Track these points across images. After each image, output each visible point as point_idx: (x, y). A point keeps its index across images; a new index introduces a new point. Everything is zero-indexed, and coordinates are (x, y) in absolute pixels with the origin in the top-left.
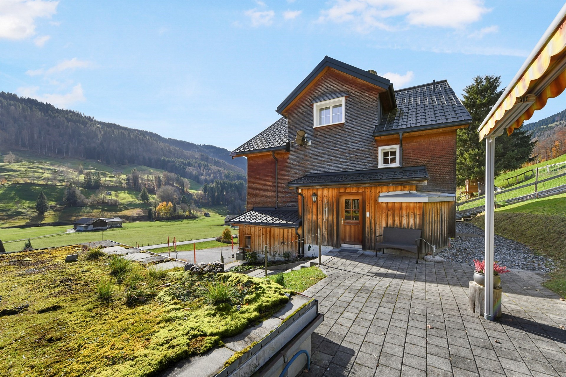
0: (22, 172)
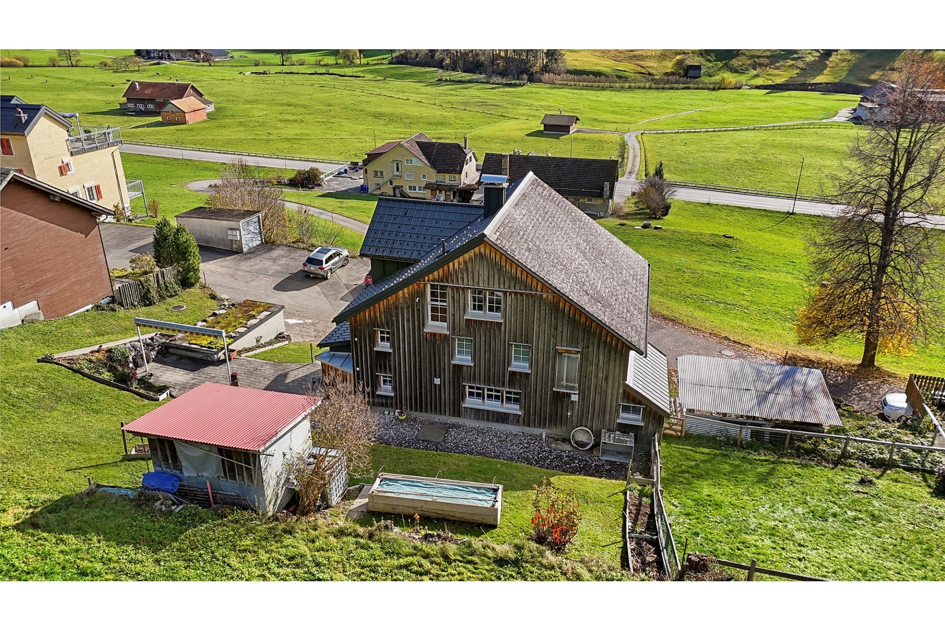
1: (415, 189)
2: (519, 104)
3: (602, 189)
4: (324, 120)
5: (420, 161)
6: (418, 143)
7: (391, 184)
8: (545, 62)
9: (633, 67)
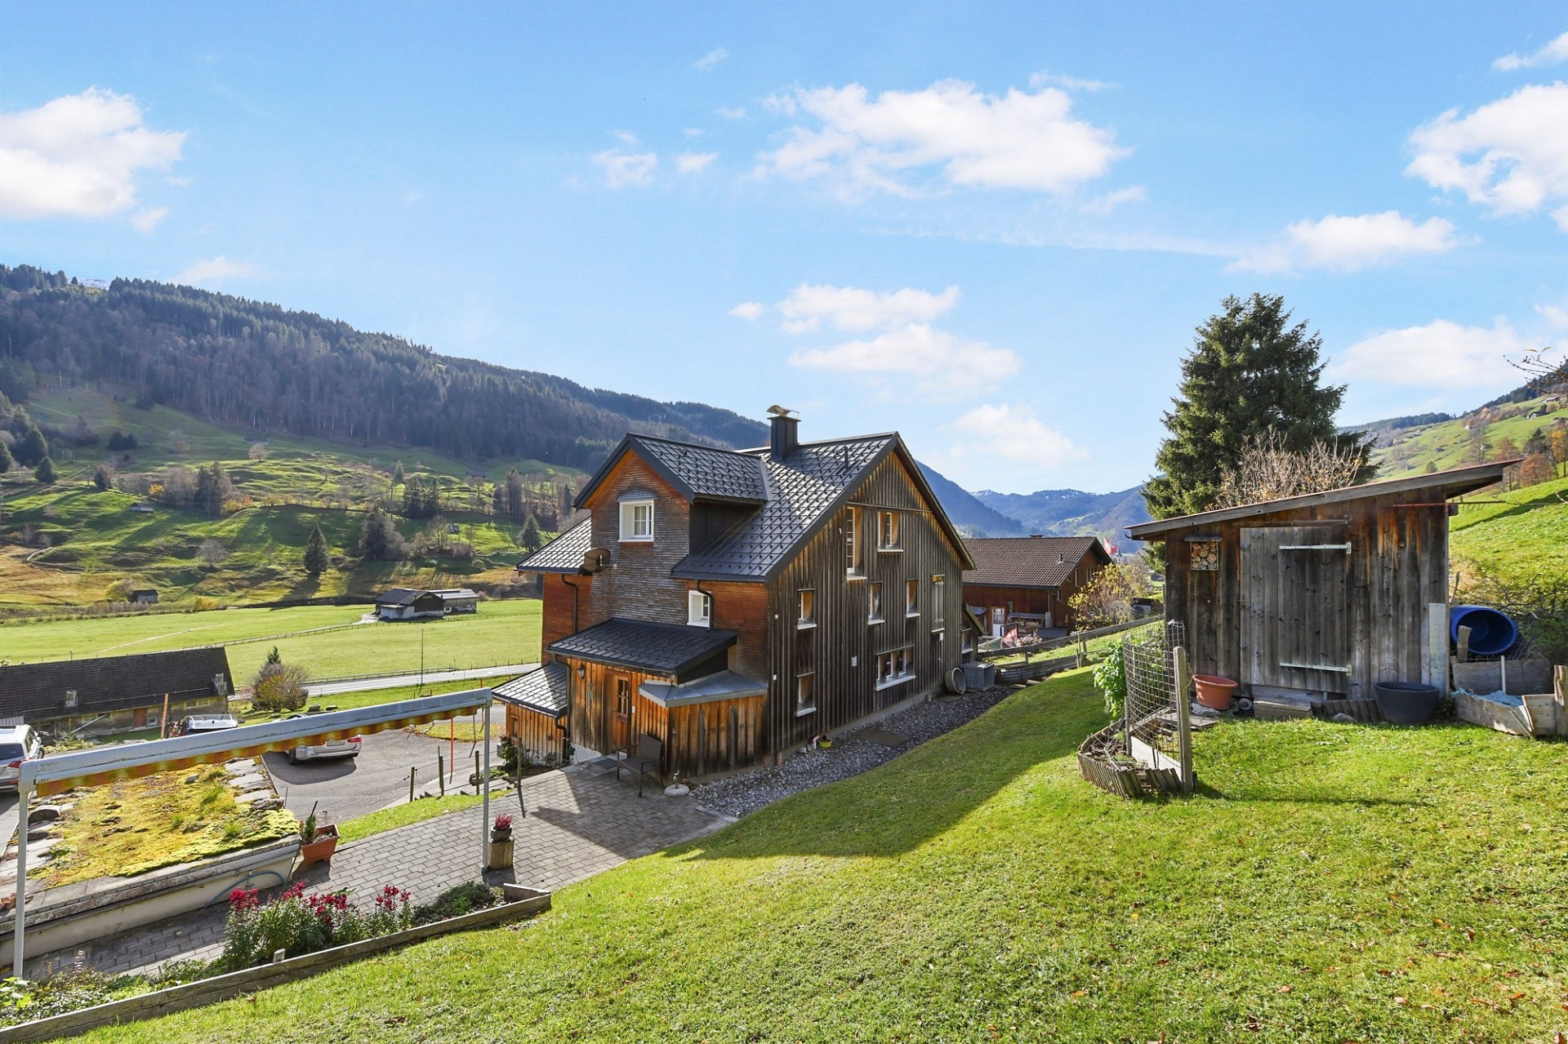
0: (281, 480)
3: (212, 684)
9: (32, 598)
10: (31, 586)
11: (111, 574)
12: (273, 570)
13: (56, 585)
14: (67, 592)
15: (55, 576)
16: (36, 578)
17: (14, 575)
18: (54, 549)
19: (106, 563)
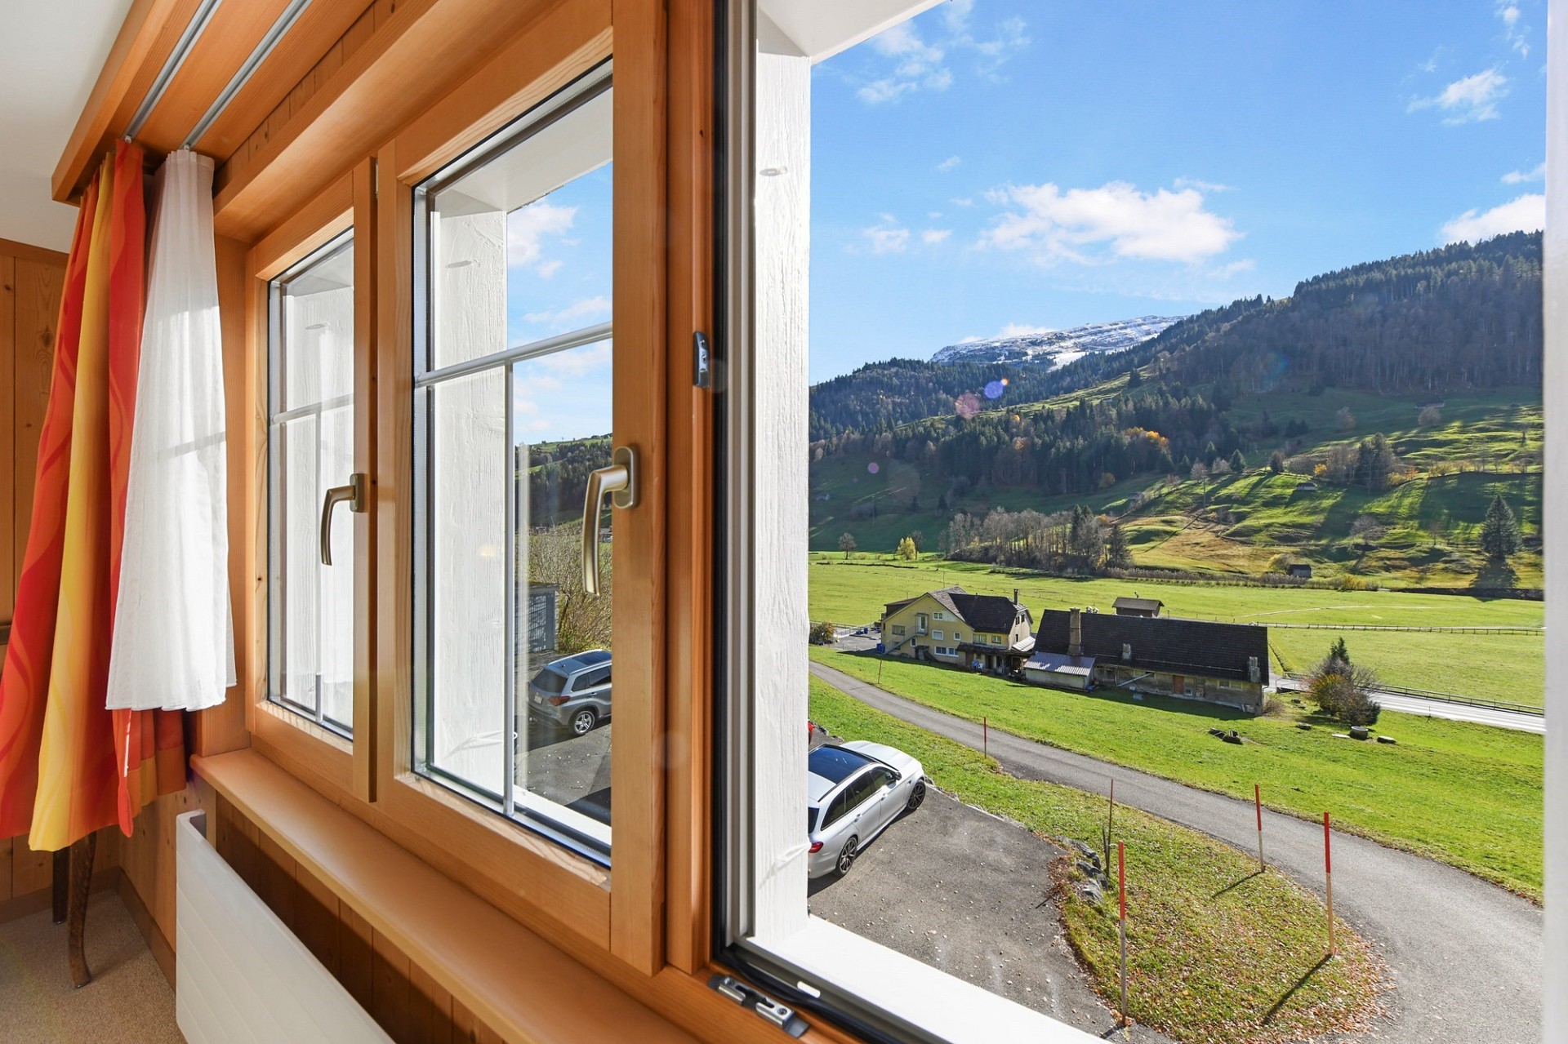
0: (1458, 445)
1: (944, 651)
2: (1082, 593)
3: (1246, 667)
4: (869, 597)
5: (953, 616)
6: (951, 595)
7: (914, 644)
8: (1108, 558)
9: (1217, 565)
10: (1218, 555)
11: (1275, 548)
12: (1439, 550)
13: (1234, 556)
14: (1242, 562)
15: (1234, 548)
16: (1222, 550)
17: (1209, 546)
18: (1237, 526)
19: (1273, 538)
